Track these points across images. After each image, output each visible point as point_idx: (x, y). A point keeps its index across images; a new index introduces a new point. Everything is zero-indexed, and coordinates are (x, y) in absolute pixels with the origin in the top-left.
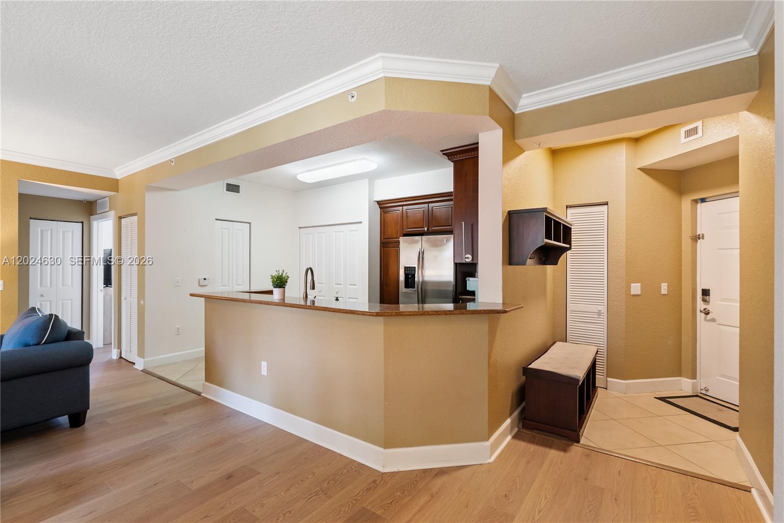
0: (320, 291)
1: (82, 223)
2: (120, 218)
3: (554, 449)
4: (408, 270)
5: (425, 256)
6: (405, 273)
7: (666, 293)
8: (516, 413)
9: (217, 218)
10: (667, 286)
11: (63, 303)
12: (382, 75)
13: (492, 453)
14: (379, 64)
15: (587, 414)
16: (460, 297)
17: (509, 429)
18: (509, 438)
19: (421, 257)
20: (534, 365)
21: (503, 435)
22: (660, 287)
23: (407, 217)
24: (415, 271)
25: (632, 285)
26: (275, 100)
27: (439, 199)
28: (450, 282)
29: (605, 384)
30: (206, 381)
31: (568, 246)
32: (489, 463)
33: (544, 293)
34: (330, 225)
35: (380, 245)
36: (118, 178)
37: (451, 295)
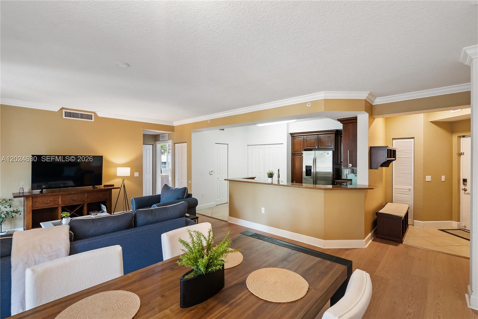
0: (259, 177)
1: (153, 145)
2: (175, 143)
3: (391, 245)
4: (307, 167)
5: (317, 161)
6: (306, 168)
7: (444, 180)
8: (373, 232)
9: (216, 143)
10: (444, 177)
11: (146, 182)
12: (323, 98)
13: (366, 244)
14: (323, 95)
15: (405, 233)
16: (335, 181)
17: (371, 237)
18: (371, 241)
19: (315, 161)
20: (380, 211)
21: (368, 240)
22: (441, 178)
23: (306, 141)
24: (311, 168)
25: (427, 176)
26: (271, 103)
27: (323, 133)
28: (330, 172)
29: (412, 223)
30: (229, 216)
31: (394, 159)
32: (365, 248)
33: (382, 180)
34: (265, 145)
35: (292, 155)
36: (174, 126)
37: (331, 179)
